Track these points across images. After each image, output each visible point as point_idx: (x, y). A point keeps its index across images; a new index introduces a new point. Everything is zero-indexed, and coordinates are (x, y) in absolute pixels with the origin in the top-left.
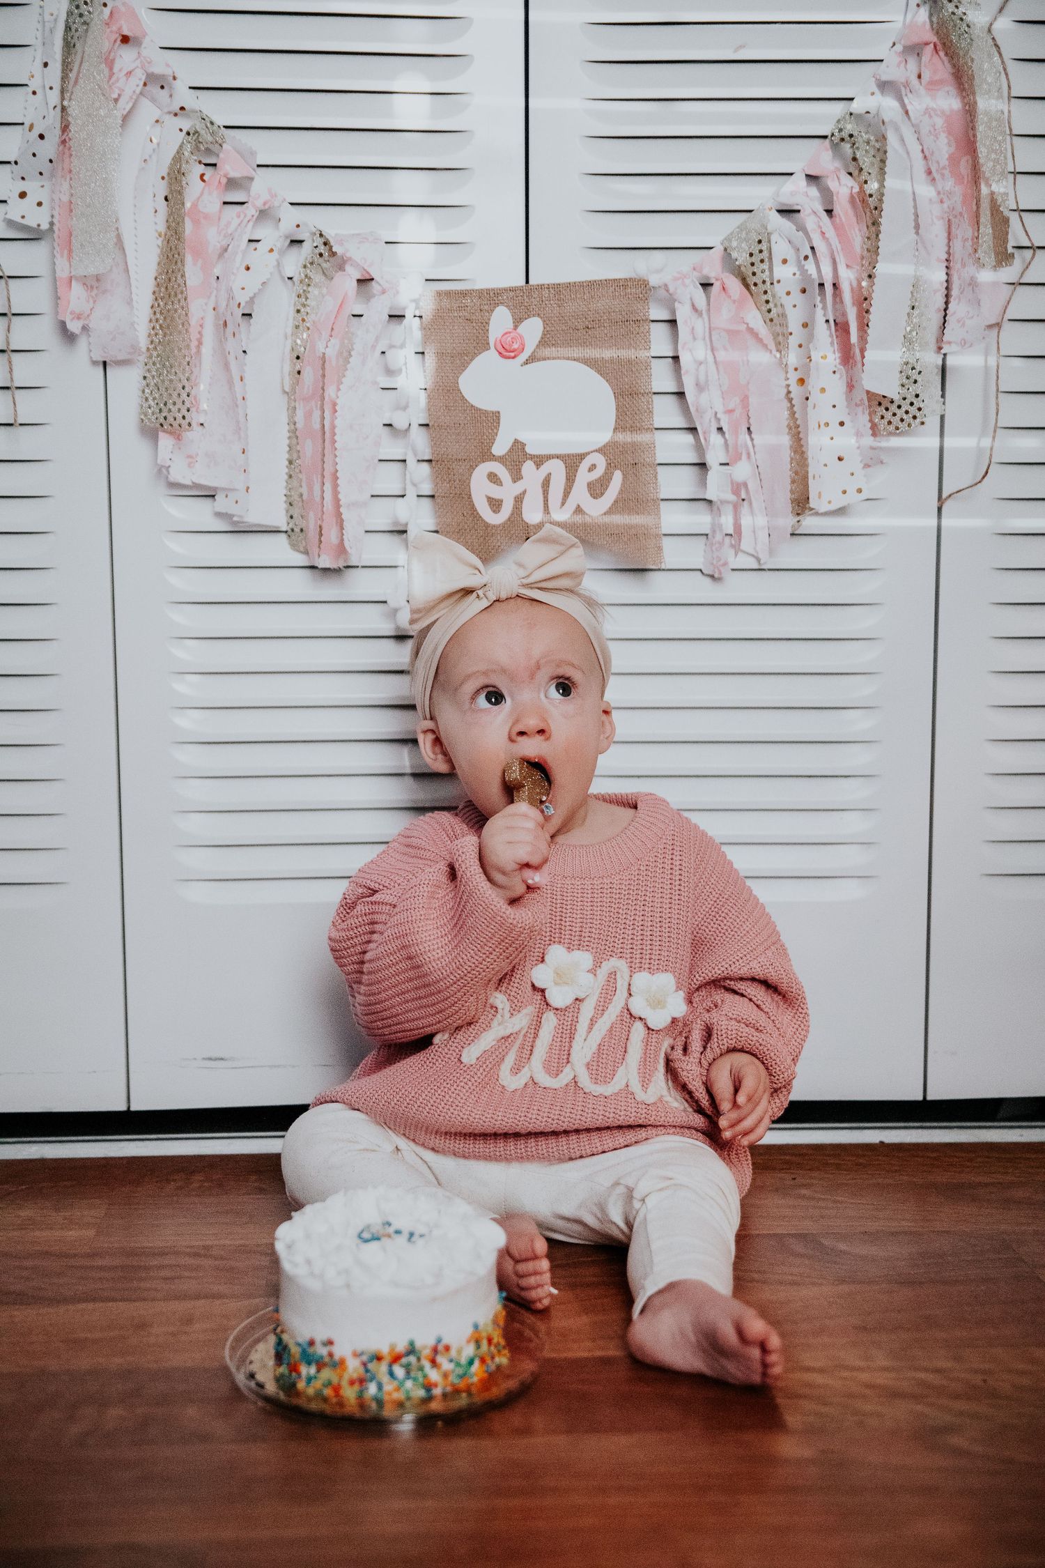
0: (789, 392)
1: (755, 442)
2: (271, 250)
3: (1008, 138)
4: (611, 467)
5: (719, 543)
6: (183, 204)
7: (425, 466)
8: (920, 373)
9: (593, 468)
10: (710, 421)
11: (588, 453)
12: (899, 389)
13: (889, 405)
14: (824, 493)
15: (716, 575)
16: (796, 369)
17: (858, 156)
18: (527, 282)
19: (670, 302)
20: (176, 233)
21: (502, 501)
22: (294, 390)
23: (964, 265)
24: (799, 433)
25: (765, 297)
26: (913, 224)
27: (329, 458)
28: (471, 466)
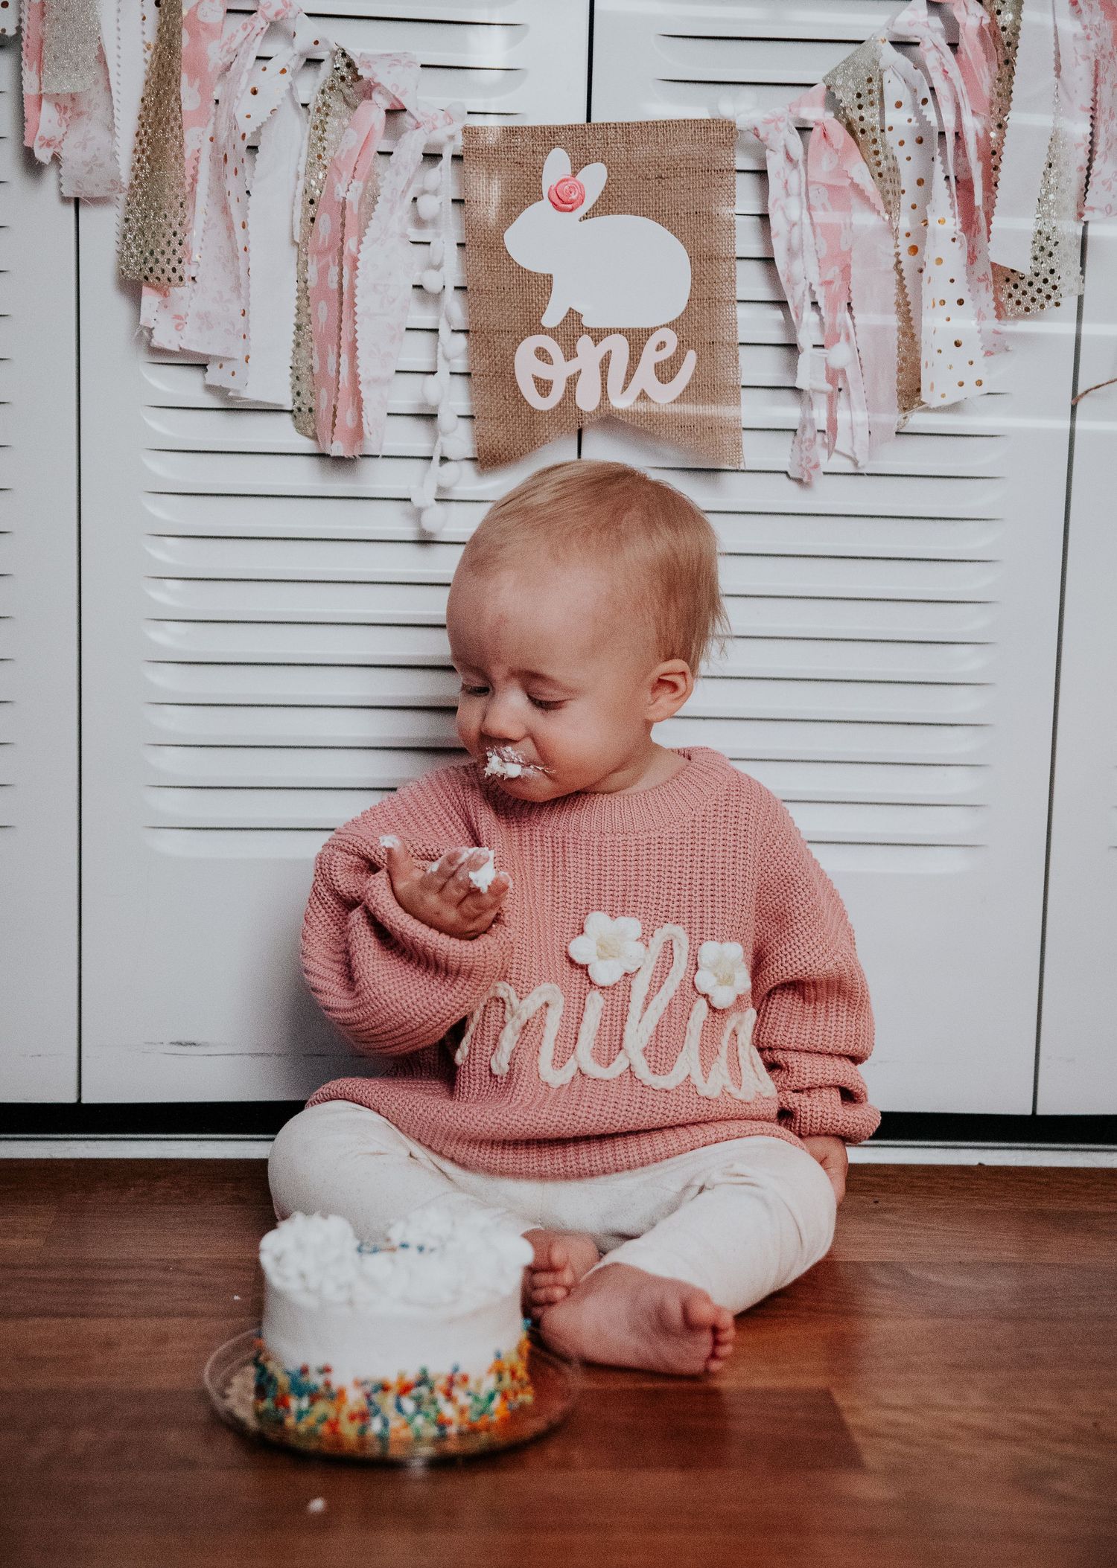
0: (899, 262)
1: (856, 321)
2: (283, 71)
4: (683, 345)
5: (810, 440)
6: (181, 11)
7: (461, 337)
8: (1057, 243)
9: (661, 346)
10: (803, 294)
11: (656, 329)
12: (1032, 263)
13: (1018, 282)
14: (937, 385)
15: (805, 480)
16: (908, 235)
18: (589, 119)
19: (760, 149)
20: (170, 46)
21: (552, 383)
22: (305, 241)
23: (1112, 115)
24: (909, 311)
25: (874, 148)
26: (1054, 65)
27: (346, 325)
28: (515, 339)
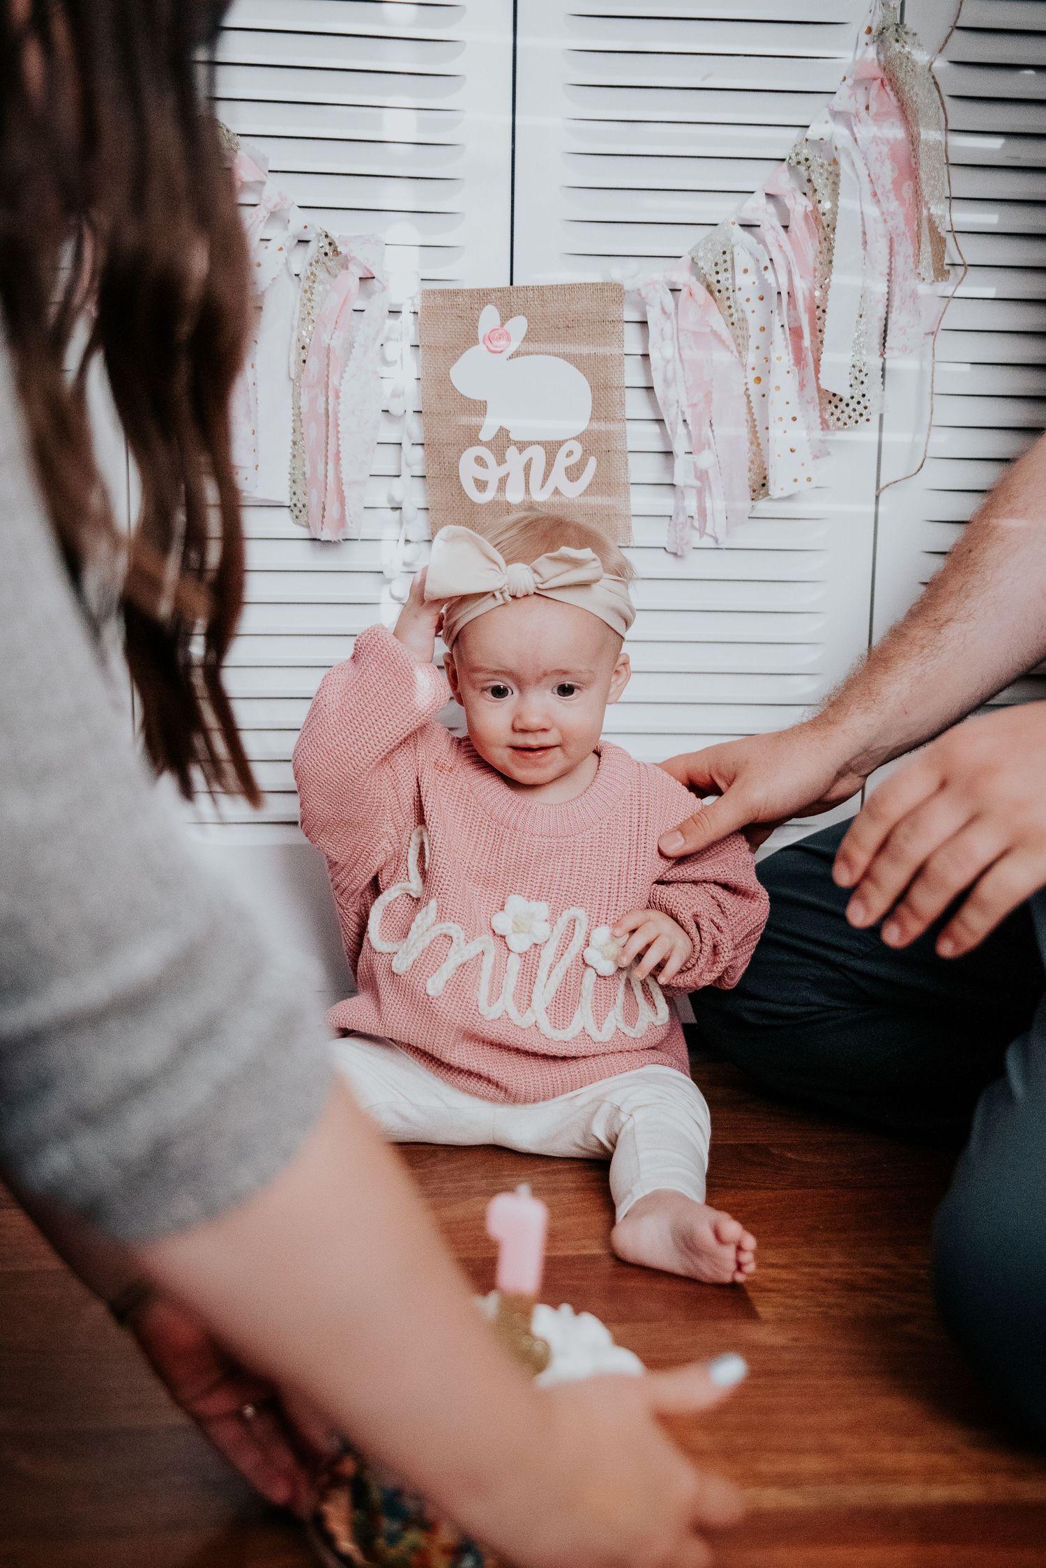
0: (747, 389)
1: (715, 433)
2: (281, 249)
3: (945, 167)
4: (586, 453)
5: (682, 524)
7: (419, 448)
8: (866, 374)
9: (570, 454)
10: (677, 414)
12: (850, 390)
13: (838, 403)
14: (780, 481)
15: (679, 553)
16: (753, 369)
17: (813, 178)
18: (511, 284)
19: (642, 304)
21: (487, 482)
22: (299, 377)
23: (905, 279)
24: (755, 426)
25: (728, 303)
26: (862, 241)
27: (332, 441)
28: (460, 450)
